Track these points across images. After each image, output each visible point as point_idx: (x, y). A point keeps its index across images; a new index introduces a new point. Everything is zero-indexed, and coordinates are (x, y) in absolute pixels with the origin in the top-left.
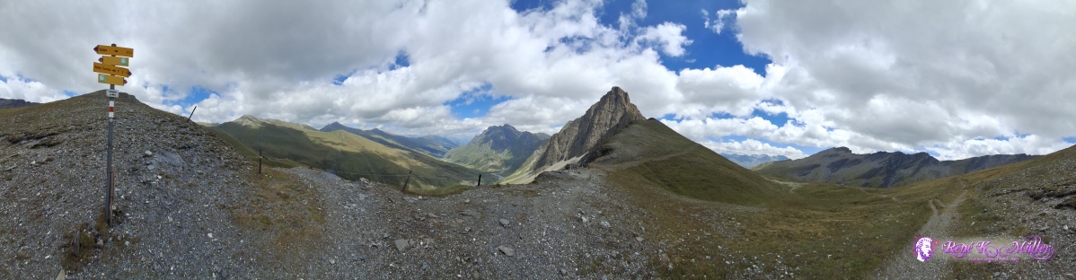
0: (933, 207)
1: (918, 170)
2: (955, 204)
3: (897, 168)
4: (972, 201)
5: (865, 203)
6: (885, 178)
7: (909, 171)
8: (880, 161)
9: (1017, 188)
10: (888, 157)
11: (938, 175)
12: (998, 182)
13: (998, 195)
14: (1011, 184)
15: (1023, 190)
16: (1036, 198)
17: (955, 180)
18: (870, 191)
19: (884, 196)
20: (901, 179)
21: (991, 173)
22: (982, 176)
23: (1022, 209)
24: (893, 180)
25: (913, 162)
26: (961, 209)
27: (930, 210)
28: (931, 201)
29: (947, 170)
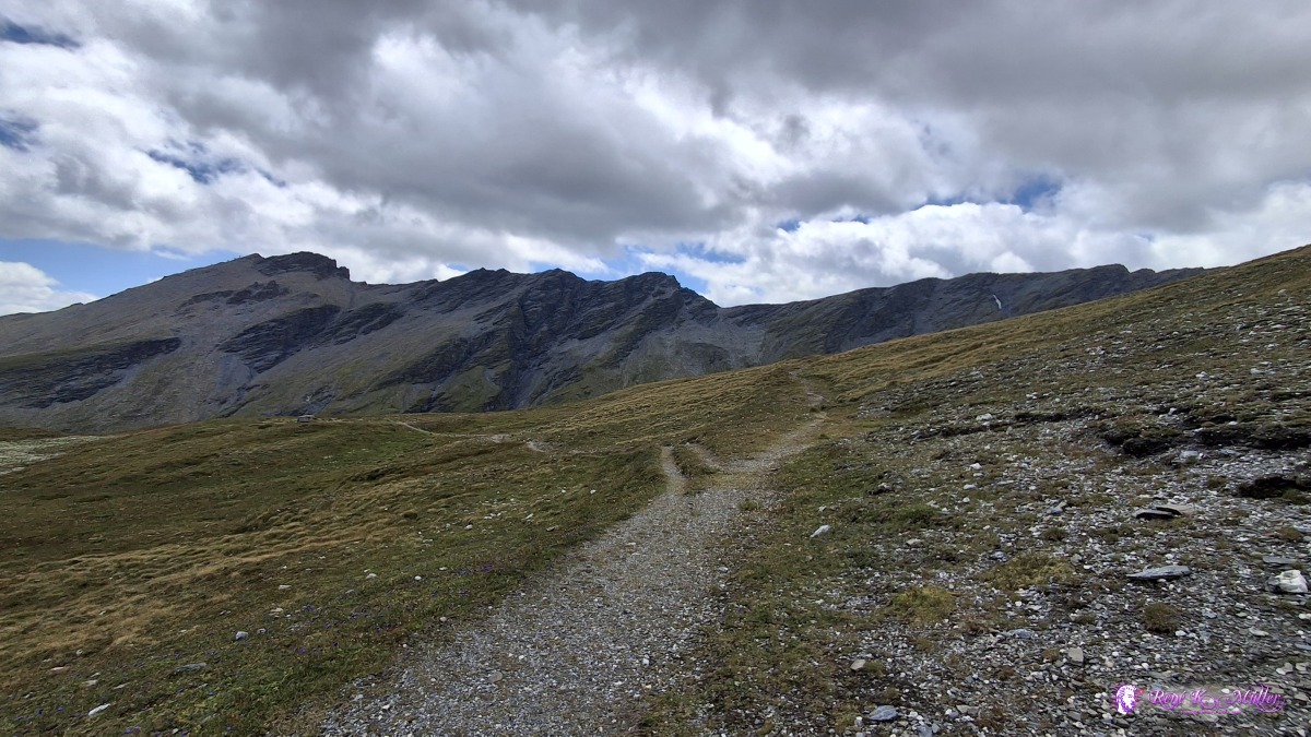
0: (669, 469)
1: (633, 342)
2: (765, 461)
3: (553, 334)
4: (833, 451)
5: (416, 472)
6: (506, 375)
7: (602, 346)
8: (481, 308)
9: (1053, 405)
10: (517, 292)
11: (713, 359)
12: (966, 383)
13: (949, 433)
14: (1018, 390)
15: (1077, 414)
16: (1135, 447)
17: (780, 380)
18: (439, 427)
19: (496, 438)
20: (571, 374)
21: (936, 350)
22: (896, 361)
23: (1053, 488)
24: (538, 379)
25: (618, 311)
26: (784, 478)
27: (657, 479)
28: (666, 451)
29: (751, 341)
